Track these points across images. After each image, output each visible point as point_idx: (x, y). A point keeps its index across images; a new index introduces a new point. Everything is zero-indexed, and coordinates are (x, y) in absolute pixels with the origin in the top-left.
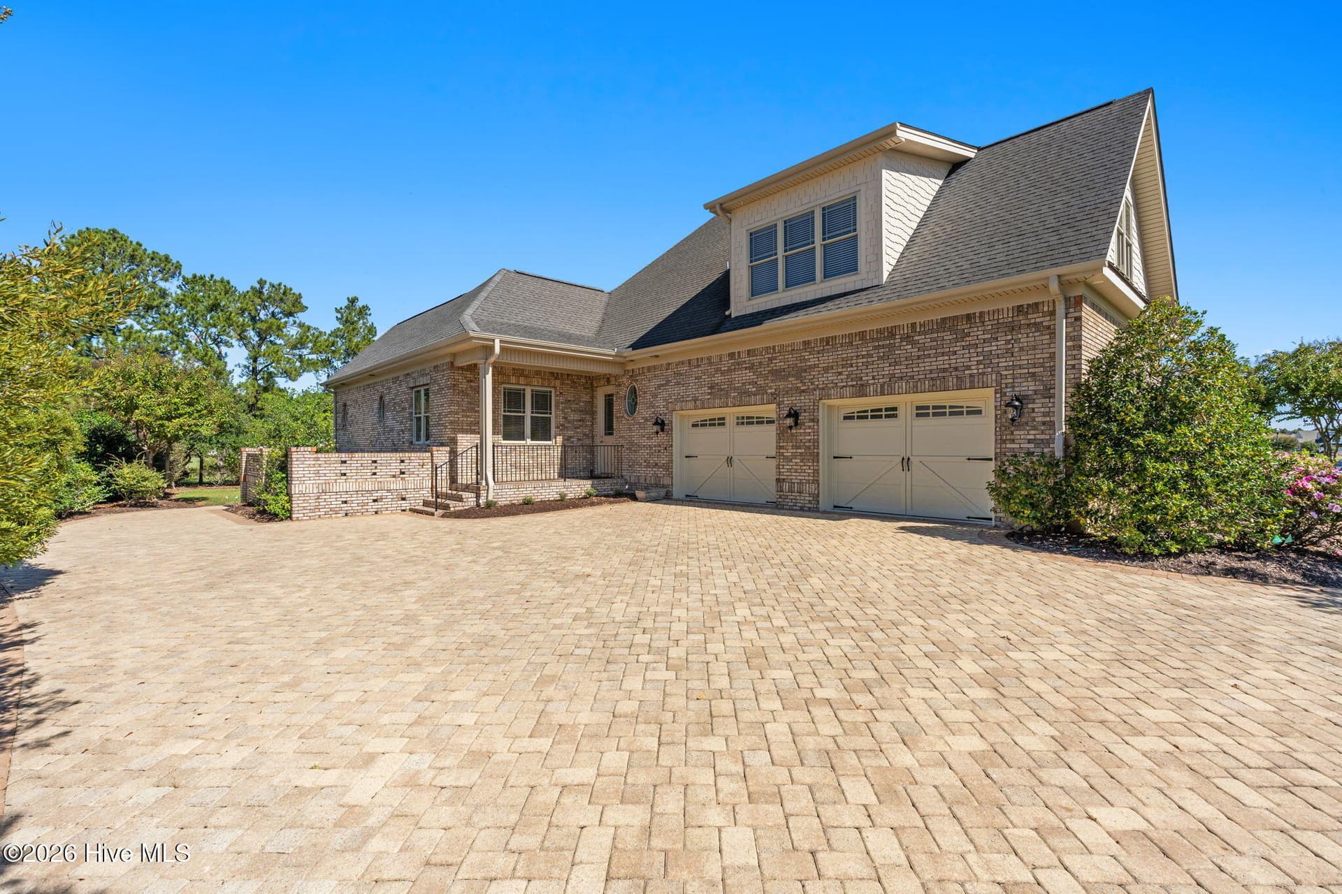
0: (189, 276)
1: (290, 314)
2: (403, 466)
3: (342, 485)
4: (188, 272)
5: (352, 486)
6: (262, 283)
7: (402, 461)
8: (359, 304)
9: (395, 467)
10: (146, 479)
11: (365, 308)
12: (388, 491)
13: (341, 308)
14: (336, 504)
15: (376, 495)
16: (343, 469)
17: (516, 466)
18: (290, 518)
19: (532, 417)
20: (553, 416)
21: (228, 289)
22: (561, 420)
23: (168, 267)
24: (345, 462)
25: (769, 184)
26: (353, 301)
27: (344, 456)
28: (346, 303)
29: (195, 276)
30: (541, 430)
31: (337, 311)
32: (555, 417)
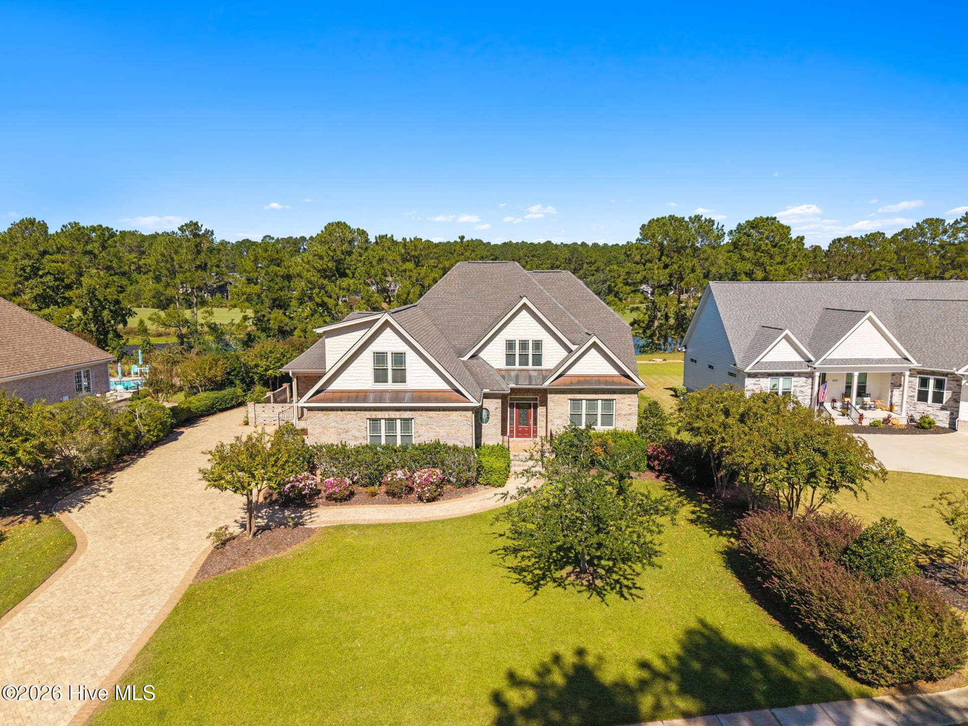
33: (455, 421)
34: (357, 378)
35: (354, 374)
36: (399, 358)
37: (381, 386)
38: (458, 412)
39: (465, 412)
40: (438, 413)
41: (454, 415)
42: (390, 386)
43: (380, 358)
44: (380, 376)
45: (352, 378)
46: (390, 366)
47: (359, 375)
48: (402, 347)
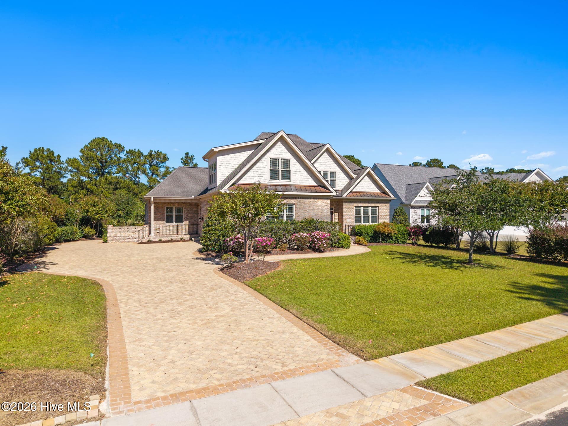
0: (128, 150)
1: (162, 162)
2: (135, 230)
3: (120, 235)
4: (127, 149)
5: (122, 235)
6: (151, 151)
7: (135, 229)
8: (190, 155)
9: (133, 230)
10: (90, 232)
11: (193, 156)
12: (132, 236)
13: (183, 158)
14: (118, 239)
15: (128, 238)
16: (120, 230)
17: (170, 230)
18: (107, 242)
19: (176, 216)
20: (183, 215)
21: (140, 154)
22: (186, 216)
23: (120, 148)
24: (120, 229)
25: (207, 155)
26: (187, 154)
27: (120, 227)
28: (185, 155)
29: (130, 150)
30: (179, 220)
31: (182, 159)
32: (184, 215)
33: (320, 206)
34: (259, 176)
35: (257, 173)
36: (286, 163)
37: (274, 182)
38: (322, 200)
39: (326, 200)
40: (310, 200)
41: (320, 202)
42: (280, 181)
43: (274, 162)
44: (274, 175)
45: (256, 175)
46: (280, 168)
47: (260, 173)
48: (287, 155)
